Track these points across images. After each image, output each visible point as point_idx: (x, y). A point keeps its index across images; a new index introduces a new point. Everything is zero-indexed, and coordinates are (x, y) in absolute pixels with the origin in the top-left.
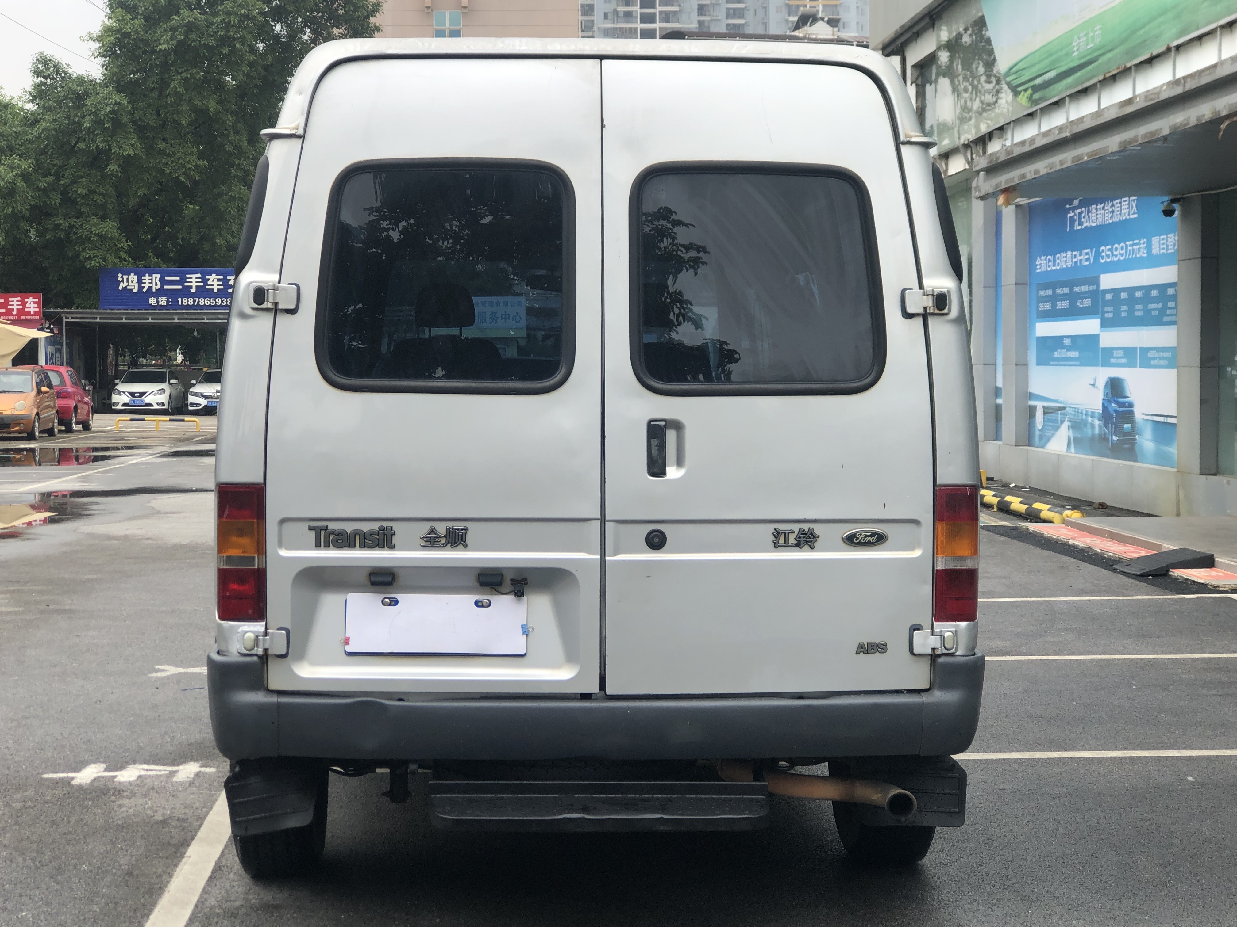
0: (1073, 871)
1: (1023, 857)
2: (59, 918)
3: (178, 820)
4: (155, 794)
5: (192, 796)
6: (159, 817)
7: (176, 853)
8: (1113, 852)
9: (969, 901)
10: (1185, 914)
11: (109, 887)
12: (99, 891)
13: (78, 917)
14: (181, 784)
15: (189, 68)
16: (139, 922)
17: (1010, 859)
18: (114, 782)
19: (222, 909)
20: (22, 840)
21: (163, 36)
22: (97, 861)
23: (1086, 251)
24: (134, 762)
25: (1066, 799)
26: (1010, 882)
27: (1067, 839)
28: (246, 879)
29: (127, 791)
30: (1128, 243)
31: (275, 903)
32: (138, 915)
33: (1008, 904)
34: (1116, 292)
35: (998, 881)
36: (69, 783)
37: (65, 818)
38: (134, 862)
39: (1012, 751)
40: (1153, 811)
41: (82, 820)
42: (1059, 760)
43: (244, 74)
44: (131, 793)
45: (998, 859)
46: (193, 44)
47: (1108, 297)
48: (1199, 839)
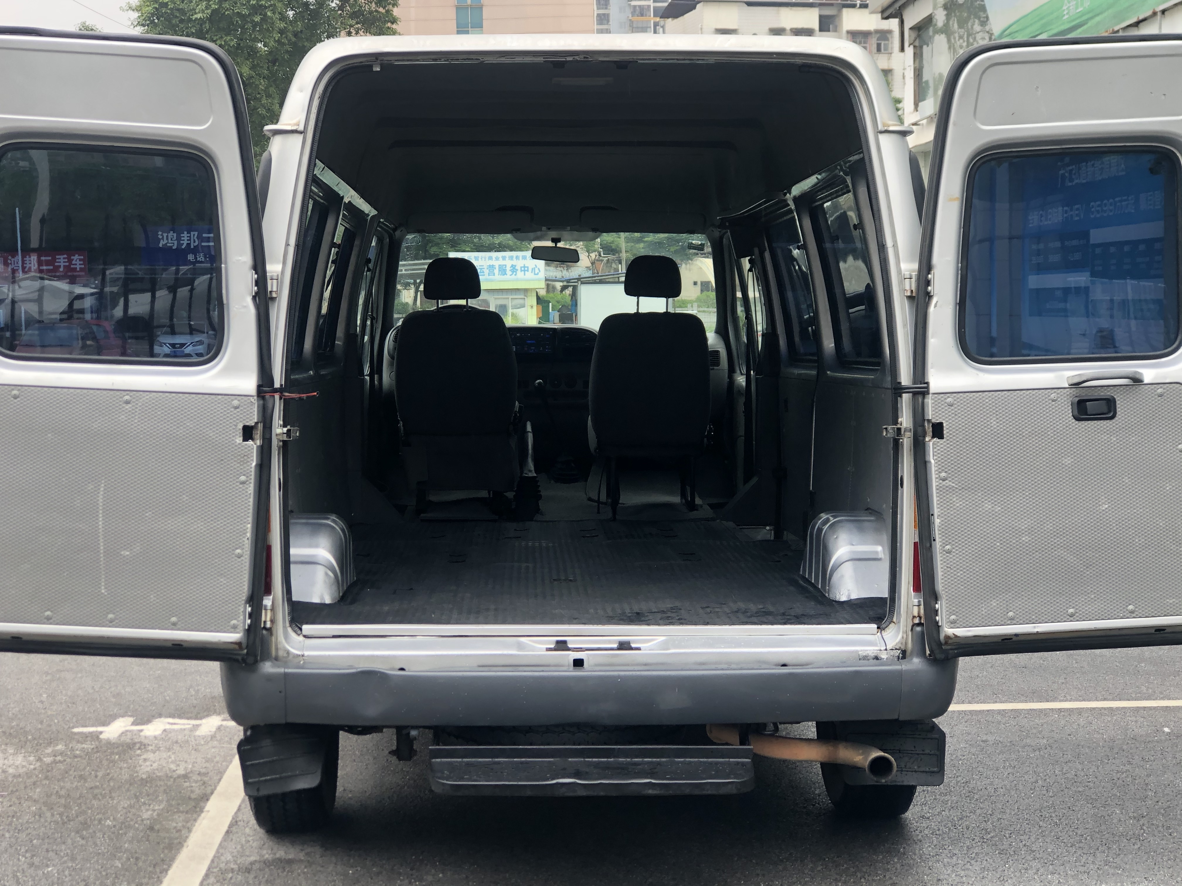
0: (1050, 824)
1: (1002, 810)
2: (83, 874)
3: (199, 774)
4: (178, 748)
5: (213, 750)
6: (181, 771)
7: (195, 807)
8: (1089, 805)
9: (949, 855)
10: (1156, 868)
11: (131, 842)
12: (121, 846)
13: (100, 873)
14: (204, 737)
15: (223, 36)
16: (158, 877)
17: (990, 812)
18: (140, 736)
19: (237, 864)
20: (51, 795)
21: (198, 5)
22: (121, 815)
23: (1076, 207)
24: (160, 716)
25: (1046, 751)
26: (989, 836)
27: (1045, 792)
28: (261, 832)
29: (152, 745)
30: (1117, 199)
31: (287, 858)
32: (158, 870)
33: (986, 858)
34: (1106, 246)
35: (978, 834)
36: (98, 737)
37: (93, 773)
38: (156, 817)
39: (996, 702)
40: (1130, 763)
41: (108, 774)
42: (1041, 711)
43: (275, 41)
44: (156, 747)
45: (978, 812)
46: (226, 13)
47: (1098, 251)
48: (1173, 791)
